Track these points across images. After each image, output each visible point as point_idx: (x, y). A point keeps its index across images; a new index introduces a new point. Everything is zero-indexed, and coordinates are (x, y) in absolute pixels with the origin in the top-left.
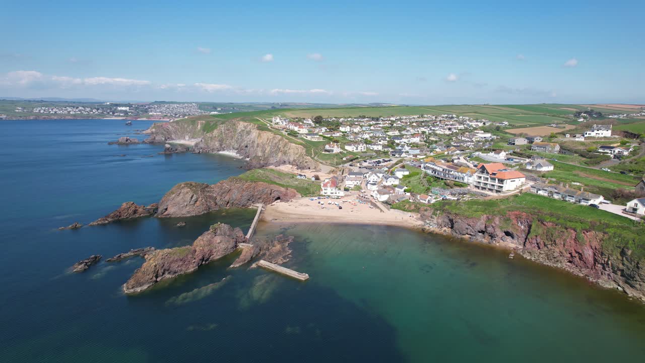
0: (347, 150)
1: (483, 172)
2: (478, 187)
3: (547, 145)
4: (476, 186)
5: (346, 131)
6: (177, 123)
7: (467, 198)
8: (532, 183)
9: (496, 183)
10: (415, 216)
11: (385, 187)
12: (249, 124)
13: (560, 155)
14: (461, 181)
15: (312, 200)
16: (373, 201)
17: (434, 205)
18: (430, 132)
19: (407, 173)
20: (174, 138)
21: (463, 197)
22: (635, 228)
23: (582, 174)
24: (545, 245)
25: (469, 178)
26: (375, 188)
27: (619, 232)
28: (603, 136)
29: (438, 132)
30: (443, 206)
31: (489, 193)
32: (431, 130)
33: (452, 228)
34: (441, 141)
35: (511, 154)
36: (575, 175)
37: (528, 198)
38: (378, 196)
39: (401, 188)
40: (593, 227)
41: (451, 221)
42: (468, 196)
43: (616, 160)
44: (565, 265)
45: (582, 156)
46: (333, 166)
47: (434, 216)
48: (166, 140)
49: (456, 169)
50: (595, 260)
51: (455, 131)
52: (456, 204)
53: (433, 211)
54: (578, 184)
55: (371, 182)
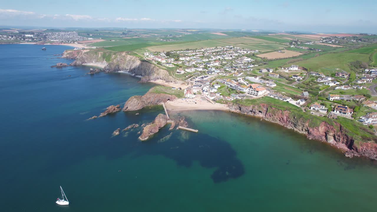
0: (187, 72)
1: (250, 88)
2: (249, 94)
3: (274, 74)
4: (248, 93)
5: (183, 60)
6: (87, 54)
7: (245, 98)
8: (268, 92)
9: (256, 92)
10: (226, 105)
11: (211, 93)
12: (133, 56)
13: (279, 79)
14: (242, 91)
15: (183, 100)
16: (208, 99)
17: (233, 101)
18: (222, 58)
19: (219, 86)
20: (87, 62)
21: (244, 98)
22: (298, 109)
23: (286, 88)
24: (272, 116)
25: (246, 90)
26: (207, 93)
27: (294, 111)
28: (295, 70)
29: (226, 58)
30: (236, 102)
31: (253, 96)
32: (223, 57)
33: (240, 110)
34: (228, 63)
35: (261, 78)
36: (283, 88)
37: (267, 98)
38: (210, 97)
39: (219, 94)
40: (286, 110)
41: (240, 107)
42: (245, 97)
43: (298, 81)
44: (278, 122)
45: (287, 79)
46: (184, 81)
47: (233, 105)
48: (82, 63)
49: (240, 86)
50: (287, 120)
51: (234, 57)
52: (241, 101)
53: (232, 103)
54: (284, 92)
55: (205, 91)
